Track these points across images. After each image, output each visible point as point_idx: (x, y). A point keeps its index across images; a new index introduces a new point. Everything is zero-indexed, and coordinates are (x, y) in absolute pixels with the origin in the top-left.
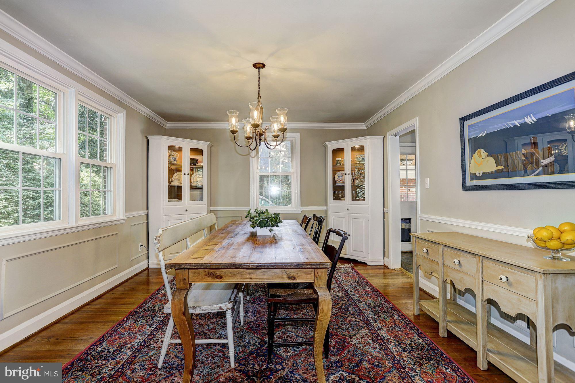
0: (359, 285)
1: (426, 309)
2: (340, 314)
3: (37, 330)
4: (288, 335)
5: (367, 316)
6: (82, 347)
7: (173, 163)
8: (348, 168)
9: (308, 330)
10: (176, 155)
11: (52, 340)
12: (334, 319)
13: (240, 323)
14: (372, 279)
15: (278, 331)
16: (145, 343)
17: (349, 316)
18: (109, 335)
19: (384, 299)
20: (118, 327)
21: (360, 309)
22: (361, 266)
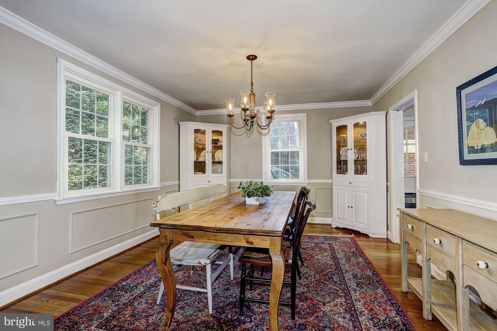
0: (353, 255)
1: (413, 287)
2: (323, 280)
3: (93, 264)
4: (267, 293)
5: (349, 286)
6: (115, 280)
7: (198, 143)
8: (351, 144)
9: (286, 291)
10: (201, 137)
11: (100, 272)
12: (314, 285)
13: (230, 277)
14: (369, 251)
15: (260, 289)
16: (155, 284)
17: (330, 283)
18: (134, 274)
19: (374, 272)
20: (142, 269)
21: (344, 279)
22: (364, 237)
